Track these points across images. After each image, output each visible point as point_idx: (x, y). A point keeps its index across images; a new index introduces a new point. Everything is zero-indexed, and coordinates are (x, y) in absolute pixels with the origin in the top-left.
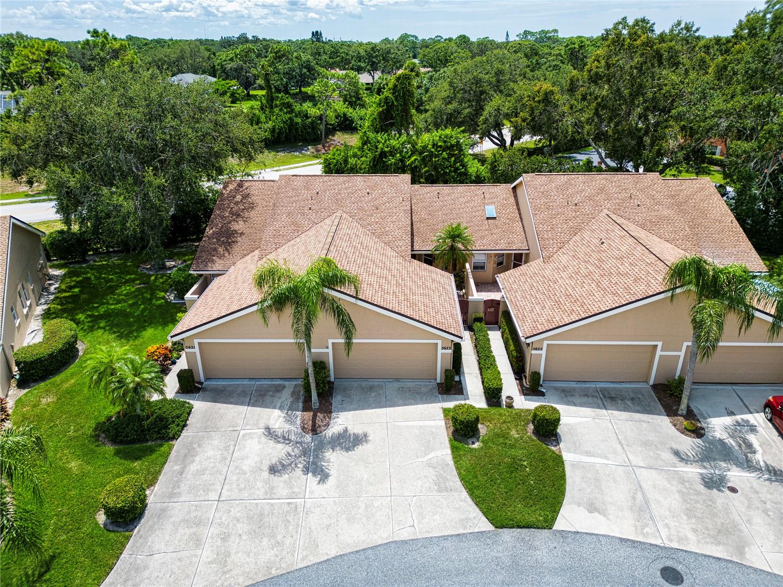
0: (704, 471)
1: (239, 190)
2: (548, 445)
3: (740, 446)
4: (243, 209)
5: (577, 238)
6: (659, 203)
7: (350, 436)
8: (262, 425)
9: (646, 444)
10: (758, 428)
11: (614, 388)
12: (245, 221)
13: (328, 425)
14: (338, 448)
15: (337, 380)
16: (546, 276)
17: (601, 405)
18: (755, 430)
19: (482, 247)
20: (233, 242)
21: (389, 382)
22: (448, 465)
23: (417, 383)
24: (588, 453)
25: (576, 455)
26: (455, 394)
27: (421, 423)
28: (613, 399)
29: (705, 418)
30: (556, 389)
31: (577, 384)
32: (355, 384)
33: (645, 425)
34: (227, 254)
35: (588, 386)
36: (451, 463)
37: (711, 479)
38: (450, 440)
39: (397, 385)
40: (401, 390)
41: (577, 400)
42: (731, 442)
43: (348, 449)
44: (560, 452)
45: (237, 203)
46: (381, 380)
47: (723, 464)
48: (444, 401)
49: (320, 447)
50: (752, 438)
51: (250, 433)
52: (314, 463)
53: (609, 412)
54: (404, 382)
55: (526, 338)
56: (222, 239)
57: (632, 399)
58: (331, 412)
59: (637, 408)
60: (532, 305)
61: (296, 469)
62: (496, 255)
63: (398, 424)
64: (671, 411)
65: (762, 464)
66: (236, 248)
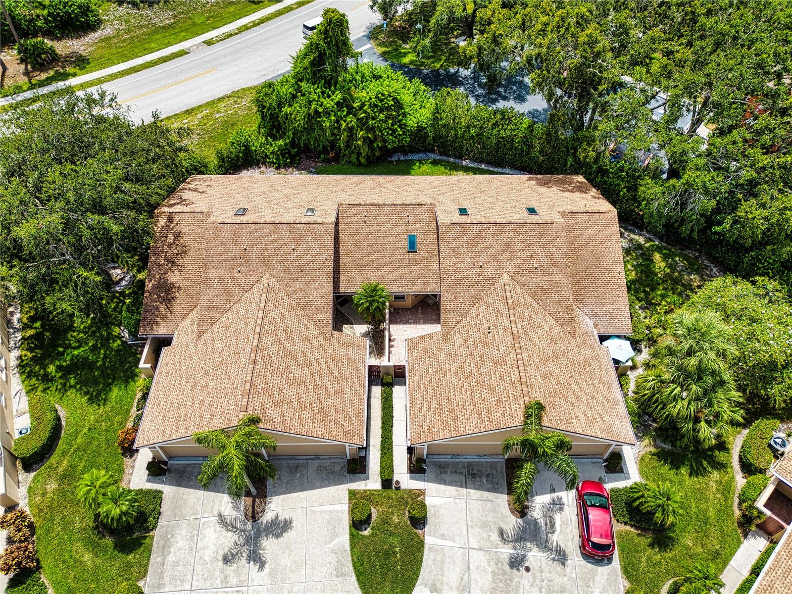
0: (513, 551)
1: (170, 226)
2: (417, 529)
3: (546, 524)
4: (177, 254)
5: (473, 311)
6: (555, 265)
7: (279, 524)
8: (216, 513)
9: (484, 525)
10: (566, 507)
12: (180, 271)
13: (263, 511)
14: (271, 536)
15: (271, 458)
17: (464, 484)
18: (563, 508)
20: (173, 298)
21: (311, 459)
22: (346, 551)
23: (332, 461)
24: (443, 537)
25: (434, 539)
26: (359, 473)
27: (331, 508)
28: (474, 475)
29: (533, 496)
30: (435, 464)
31: (452, 458)
32: (285, 463)
33: (489, 504)
34: (169, 315)
35: (457, 460)
36: (348, 548)
37: (516, 558)
38: (350, 527)
39: (316, 463)
40: (320, 469)
41: (447, 478)
42: (541, 522)
43: (278, 536)
44: (424, 536)
45: (170, 246)
46: (305, 457)
47: (529, 545)
48: (351, 481)
49: (258, 535)
50: (558, 518)
51: (208, 521)
53: (468, 490)
54: (322, 459)
56: (162, 295)
58: (266, 497)
59: (489, 486)
63: (314, 508)
64: (510, 491)
65: (555, 544)
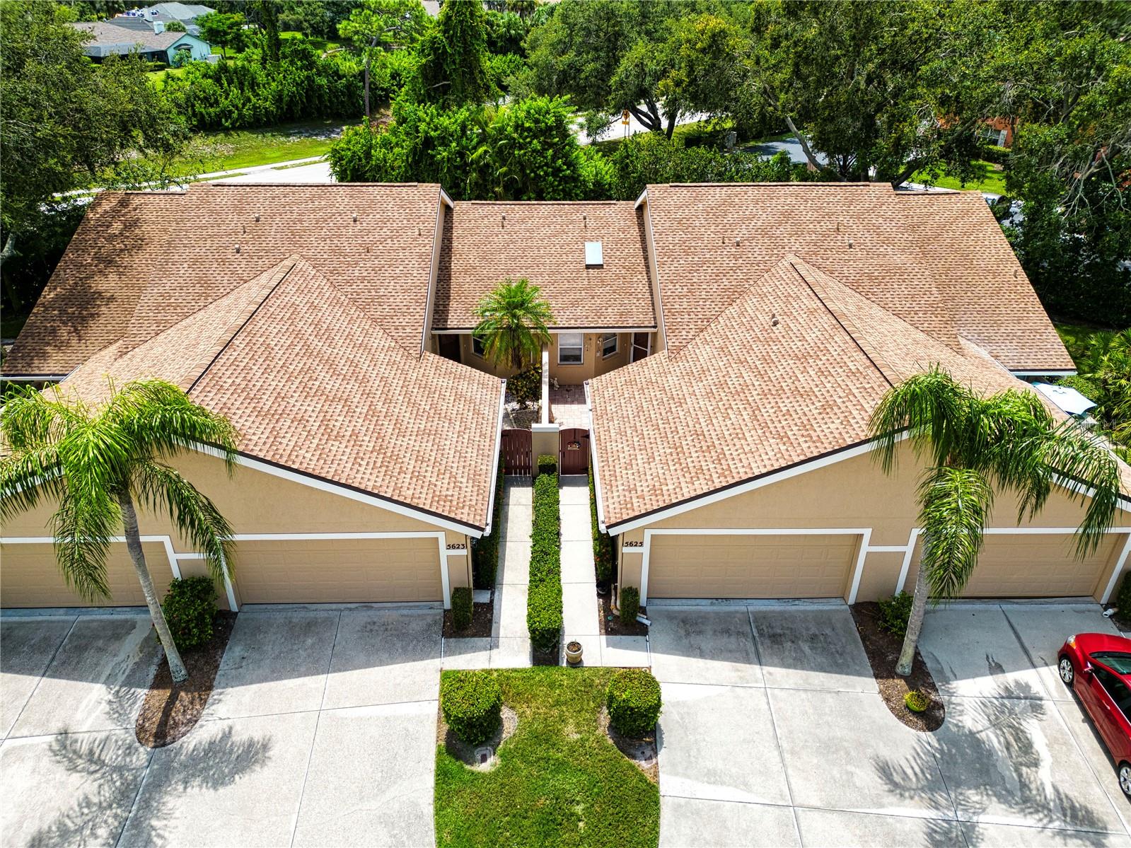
0: (933, 814)
1: (120, 211)
2: (634, 757)
3: (1008, 746)
4: (122, 250)
5: (733, 310)
6: (887, 242)
7: (231, 752)
8: (56, 726)
9: (828, 748)
10: (1048, 705)
11: (781, 613)
12: (120, 274)
13: (194, 721)
14: (198, 781)
15: (246, 608)
16: (667, 388)
17: (752, 656)
18: (1041, 707)
19: (573, 322)
20: (92, 315)
21: (350, 609)
22: (420, 817)
23: (405, 612)
24: (713, 777)
25: (688, 781)
26: (474, 636)
27: (387, 711)
28: (776, 639)
29: (947, 681)
30: (671, 617)
31: (712, 604)
32: (279, 618)
33: (830, 699)
34: (74, 342)
35: (732, 608)
36: (429, 809)
37: (946, 833)
38: (439, 753)
39: (363, 617)
40: (369, 629)
41: (707, 643)
42: (993, 739)
43: (218, 782)
44: (656, 775)
45: (111, 238)
46: (334, 606)
47: (973, 796)
48: (450, 652)
50: (1033, 728)
51: (23, 747)
52: (137, 824)
53: (766, 669)
54: (380, 609)
55: (608, 527)
56: (70, 310)
57: (813, 638)
58: (210, 688)
59: (820, 659)
60: (632, 452)
61: (91, 841)
62: (599, 336)
63: (341, 713)
64: (883, 668)
65: (1050, 792)
66: (96, 329)
